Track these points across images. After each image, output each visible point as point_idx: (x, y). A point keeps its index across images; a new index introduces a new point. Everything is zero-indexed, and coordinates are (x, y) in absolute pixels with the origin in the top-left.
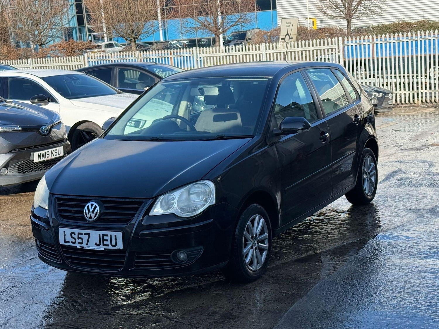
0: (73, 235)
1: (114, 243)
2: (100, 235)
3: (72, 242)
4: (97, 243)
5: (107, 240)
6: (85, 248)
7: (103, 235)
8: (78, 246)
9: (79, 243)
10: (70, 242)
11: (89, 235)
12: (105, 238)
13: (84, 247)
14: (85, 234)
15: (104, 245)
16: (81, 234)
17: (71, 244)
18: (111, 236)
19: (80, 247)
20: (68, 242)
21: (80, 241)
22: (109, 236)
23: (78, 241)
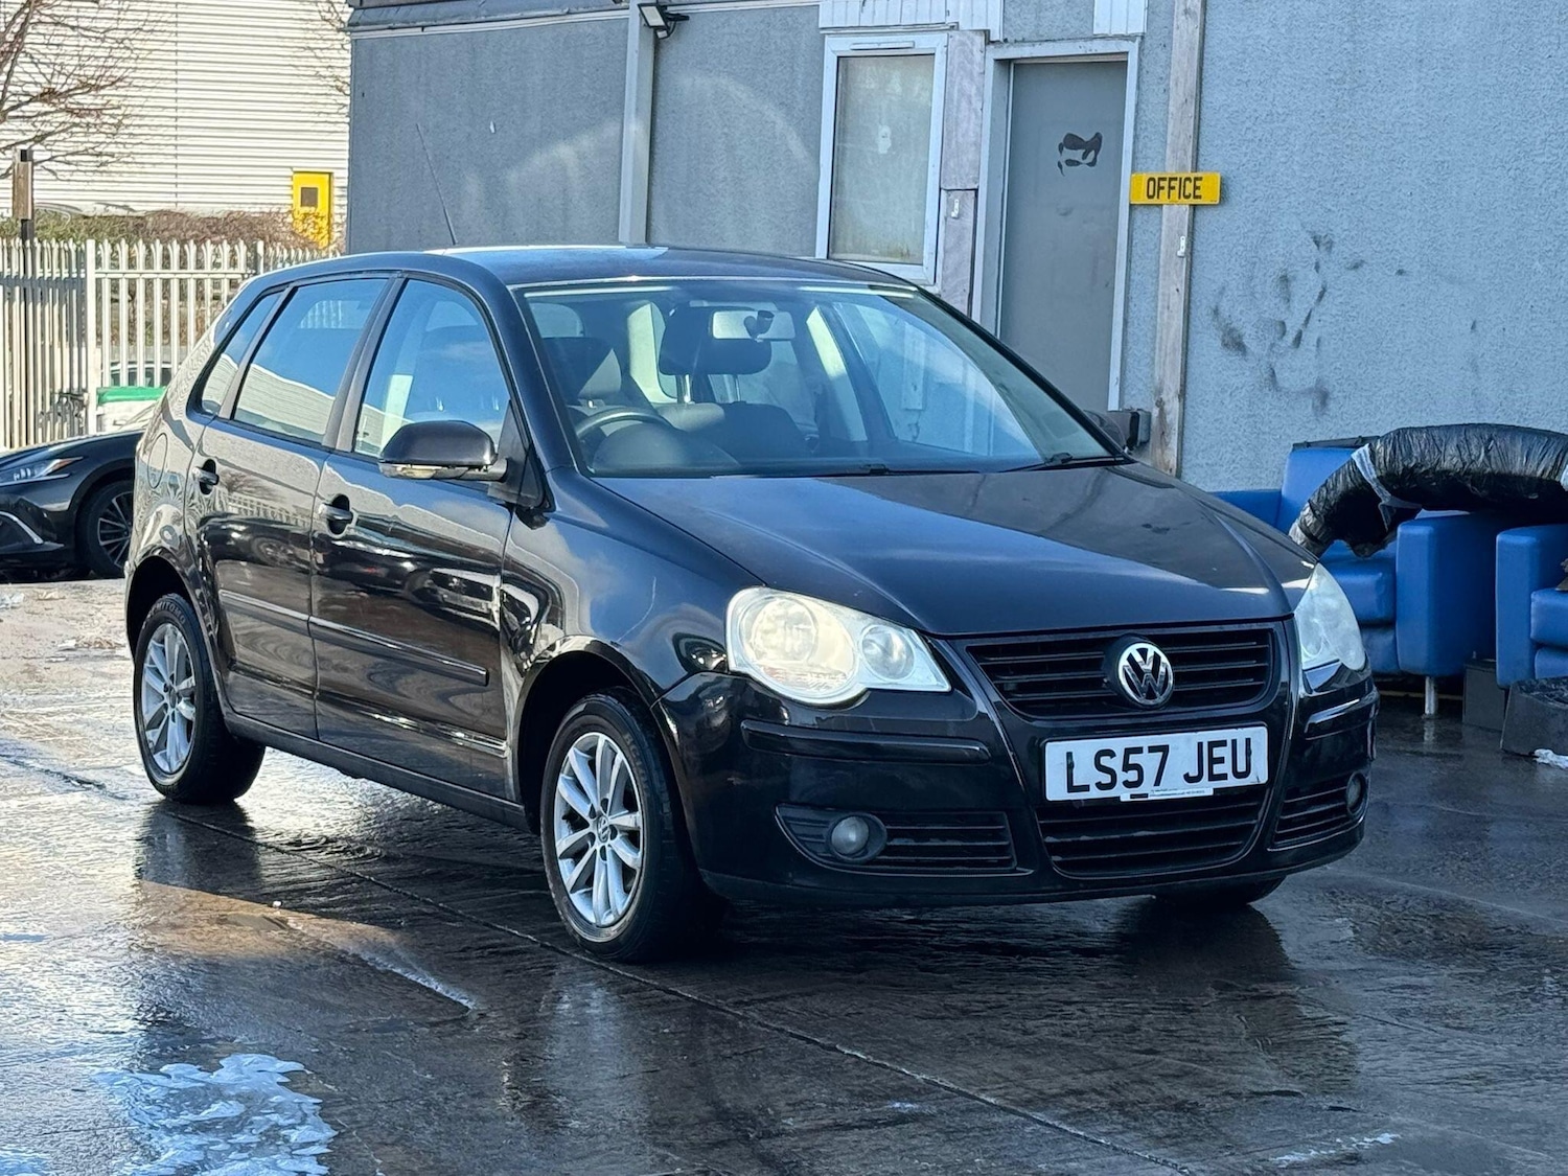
0: (1105, 761)
1: (1241, 768)
2: (1200, 745)
3: (1100, 786)
4: (1191, 775)
5: (1221, 760)
6: (1150, 798)
7: (1212, 745)
8: (1125, 795)
9: (1127, 784)
10: (1093, 788)
11: (1164, 749)
12: (1218, 752)
13: (1146, 795)
14: (1152, 749)
15: (1212, 777)
16: (1139, 750)
17: (1095, 793)
18: (1234, 742)
19: (1132, 796)
20: (1086, 788)
21: (1133, 776)
22: (1229, 743)
23: (1122, 776)
